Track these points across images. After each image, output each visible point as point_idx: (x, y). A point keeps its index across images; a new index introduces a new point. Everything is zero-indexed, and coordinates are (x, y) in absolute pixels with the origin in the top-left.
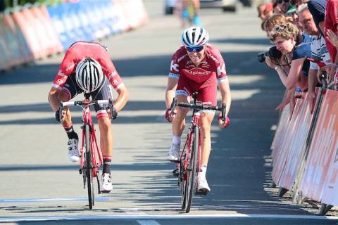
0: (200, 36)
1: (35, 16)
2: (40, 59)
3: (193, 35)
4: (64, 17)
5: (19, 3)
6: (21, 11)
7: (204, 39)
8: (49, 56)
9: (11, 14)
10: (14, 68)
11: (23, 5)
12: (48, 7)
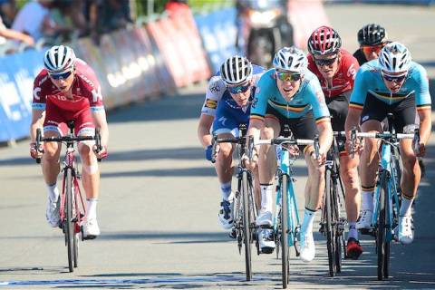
0: (64, 57)
1: (177, 27)
2: (184, 87)
3: (56, 56)
4: (217, 28)
5: (156, 9)
6: (158, 21)
7: (70, 60)
8: (196, 83)
9: (145, 25)
10: (147, 99)
11: (161, 12)
12: (196, 15)
